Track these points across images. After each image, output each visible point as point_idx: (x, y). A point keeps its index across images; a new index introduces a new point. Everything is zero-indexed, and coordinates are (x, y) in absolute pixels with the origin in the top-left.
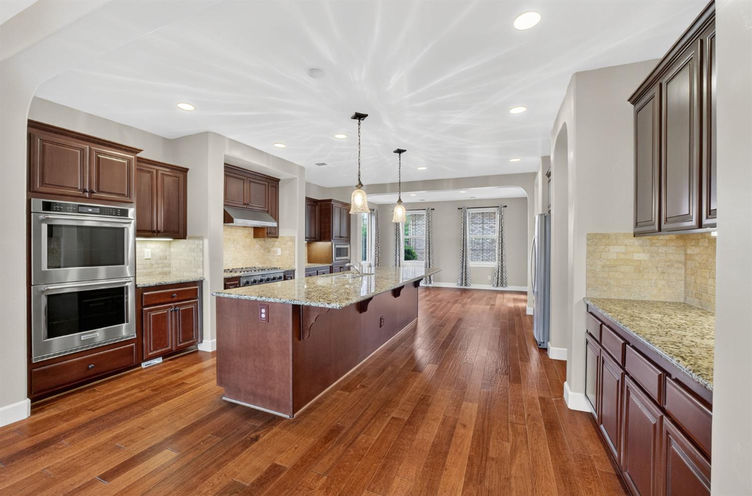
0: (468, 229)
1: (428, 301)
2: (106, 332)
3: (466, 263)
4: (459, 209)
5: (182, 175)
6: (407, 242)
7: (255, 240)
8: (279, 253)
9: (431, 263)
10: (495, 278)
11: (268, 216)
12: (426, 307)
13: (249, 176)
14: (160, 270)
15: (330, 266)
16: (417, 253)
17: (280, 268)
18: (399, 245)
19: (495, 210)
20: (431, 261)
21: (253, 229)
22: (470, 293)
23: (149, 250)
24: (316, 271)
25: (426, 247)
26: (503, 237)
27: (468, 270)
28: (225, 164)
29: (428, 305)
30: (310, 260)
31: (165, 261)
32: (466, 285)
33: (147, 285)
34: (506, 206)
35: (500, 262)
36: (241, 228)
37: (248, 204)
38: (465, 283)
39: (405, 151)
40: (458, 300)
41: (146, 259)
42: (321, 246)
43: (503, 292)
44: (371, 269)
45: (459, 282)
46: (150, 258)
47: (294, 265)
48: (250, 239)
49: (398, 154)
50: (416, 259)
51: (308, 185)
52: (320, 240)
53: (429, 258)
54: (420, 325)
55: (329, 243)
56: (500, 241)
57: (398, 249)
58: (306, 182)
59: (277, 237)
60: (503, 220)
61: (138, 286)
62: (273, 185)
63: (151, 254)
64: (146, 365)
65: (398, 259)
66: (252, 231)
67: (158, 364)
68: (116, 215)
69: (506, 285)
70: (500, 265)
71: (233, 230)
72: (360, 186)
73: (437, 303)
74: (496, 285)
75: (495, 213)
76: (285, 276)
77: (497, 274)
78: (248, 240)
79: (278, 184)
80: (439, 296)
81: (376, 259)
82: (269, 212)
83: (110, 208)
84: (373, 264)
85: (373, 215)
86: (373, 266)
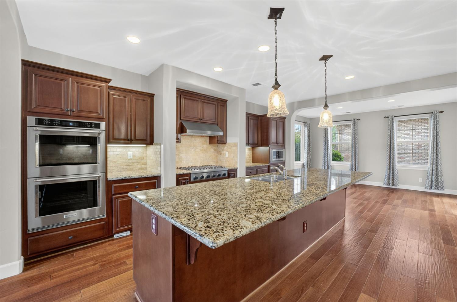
0: (395, 135)
1: (355, 198)
2: (90, 211)
3: (393, 166)
4: (385, 117)
5: (150, 99)
6: (334, 147)
7: (210, 146)
8: (227, 156)
9: (357, 164)
10: (428, 181)
11: (218, 128)
12: (353, 205)
13: (202, 98)
14: (139, 167)
15: (268, 166)
16: (342, 155)
17: (225, 167)
18: (327, 149)
19: (427, 116)
20: (357, 162)
21: (208, 137)
22: (399, 193)
23: (131, 153)
24: (256, 170)
25: (352, 151)
26: (438, 142)
27: (395, 172)
28: (177, 88)
29: (355, 203)
30: (254, 161)
31: (143, 161)
32: (393, 185)
33: (116, 179)
34: (442, 112)
35: (434, 166)
36: (199, 137)
37: (202, 119)
38: (393, 183)
39: (332, 56)
40: (387, 200)
41: (129, 159)
42: (262, 150)
43: (438, 195)
44: (304, 169)
45: (386, 181)
46: (132, 158)
47: (237, 164)
48: (206, 145)
49: (324, 61)
50: (342, 161)
51: (248, 103)
52: (261, 146)
53: (355, 160)
54: (347, 225)
55: (268, 148)
56: (435, 146)
57: (326, 153)
58: (246, 102)
59: (225, 144)
60: (438, 125)
61: (109, 179)
62: (222, 104)
63: (133, 155)
64: (117, 237)
65: (326, 161)
66: (208, 139)
67: (126, 236)
68: (91, 127)
69: (442, 188)
70: (434, 169)
71: (193, 139)
72: (277, 86)
73: (364, 202)
74: (429, 187)
75: (428, 119)
76: (228, 174)
77: (430, 177)
78: (205, 146)
79: (226, 103)
80: (365, 194)
81: (308, 160)
82: (219, 125)
83: (86, 122)
84: (306, 164)
85: (306, 127)
86: (306, 165)
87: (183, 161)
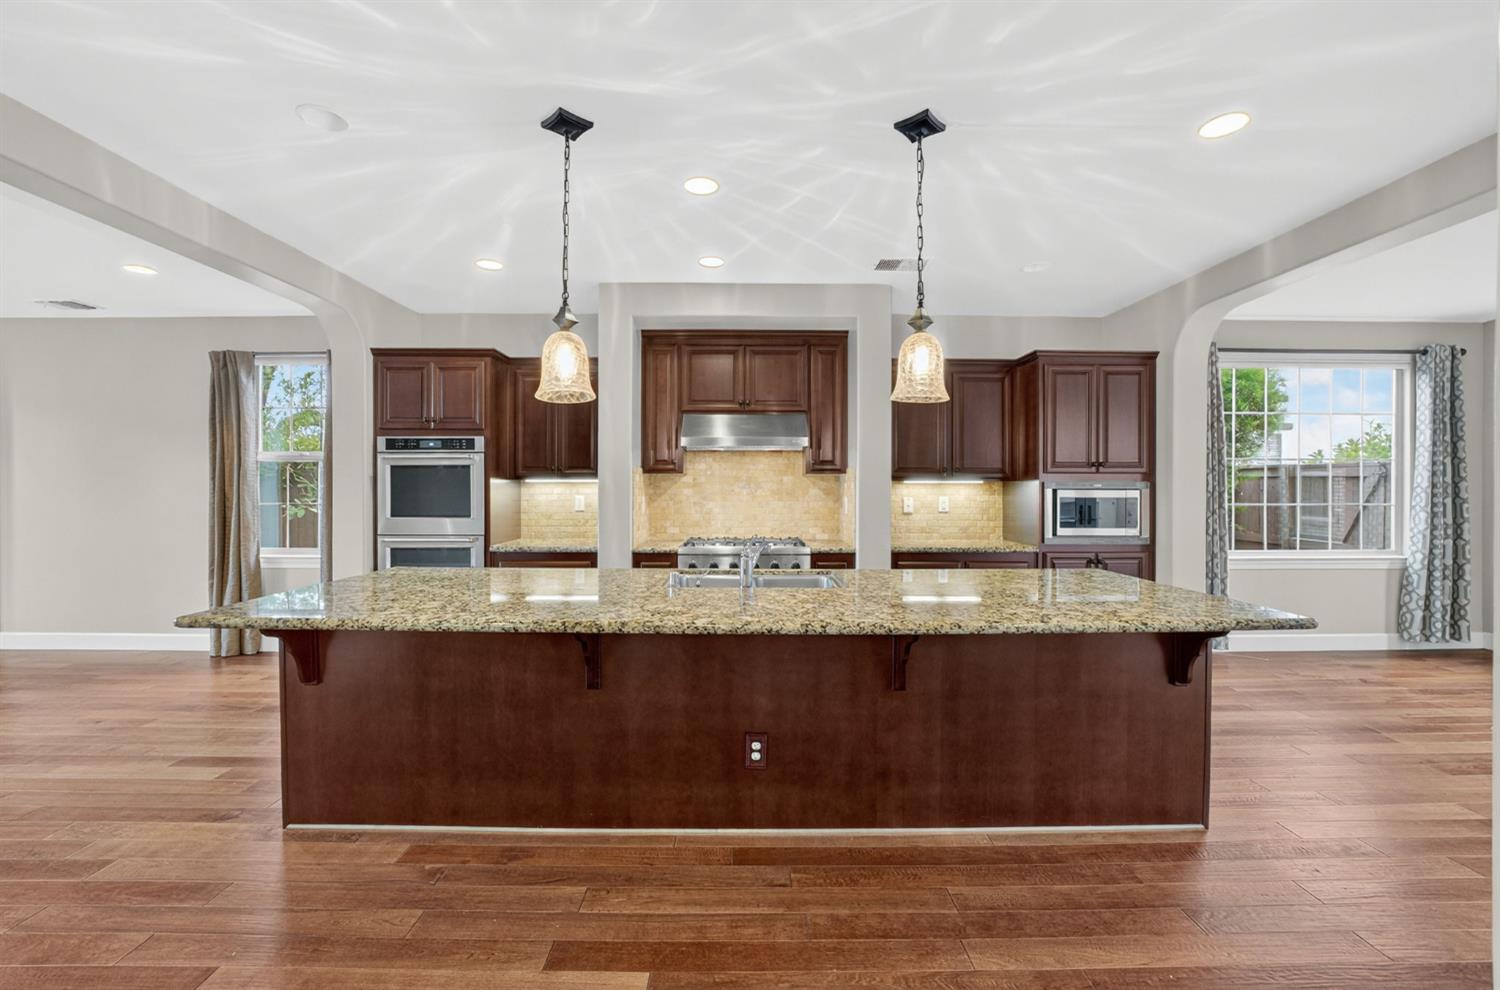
7: (811, 479)
8: (846, 509)
15: (1037, 554)
23: (582, 497)
30: (1008, 530)
36: (764, 455)
37: (747, 403)
47: (855, 539)
48: (792, 477)
52: (1024, 476)
55: (1036, 486)
59: (846, 471)
62: (824, 349)
63: (585, 503)
66: (797, 460)
68: (461, 448)
71: (747, 459)
76: (814, 565)
78: (790, 480)
79: (845, 341)
82: (813, 414)
83: (453, 439)
84: (1417, 566)
85: (1424, 372)
86: (1416, 572)
87: (713, 523)
